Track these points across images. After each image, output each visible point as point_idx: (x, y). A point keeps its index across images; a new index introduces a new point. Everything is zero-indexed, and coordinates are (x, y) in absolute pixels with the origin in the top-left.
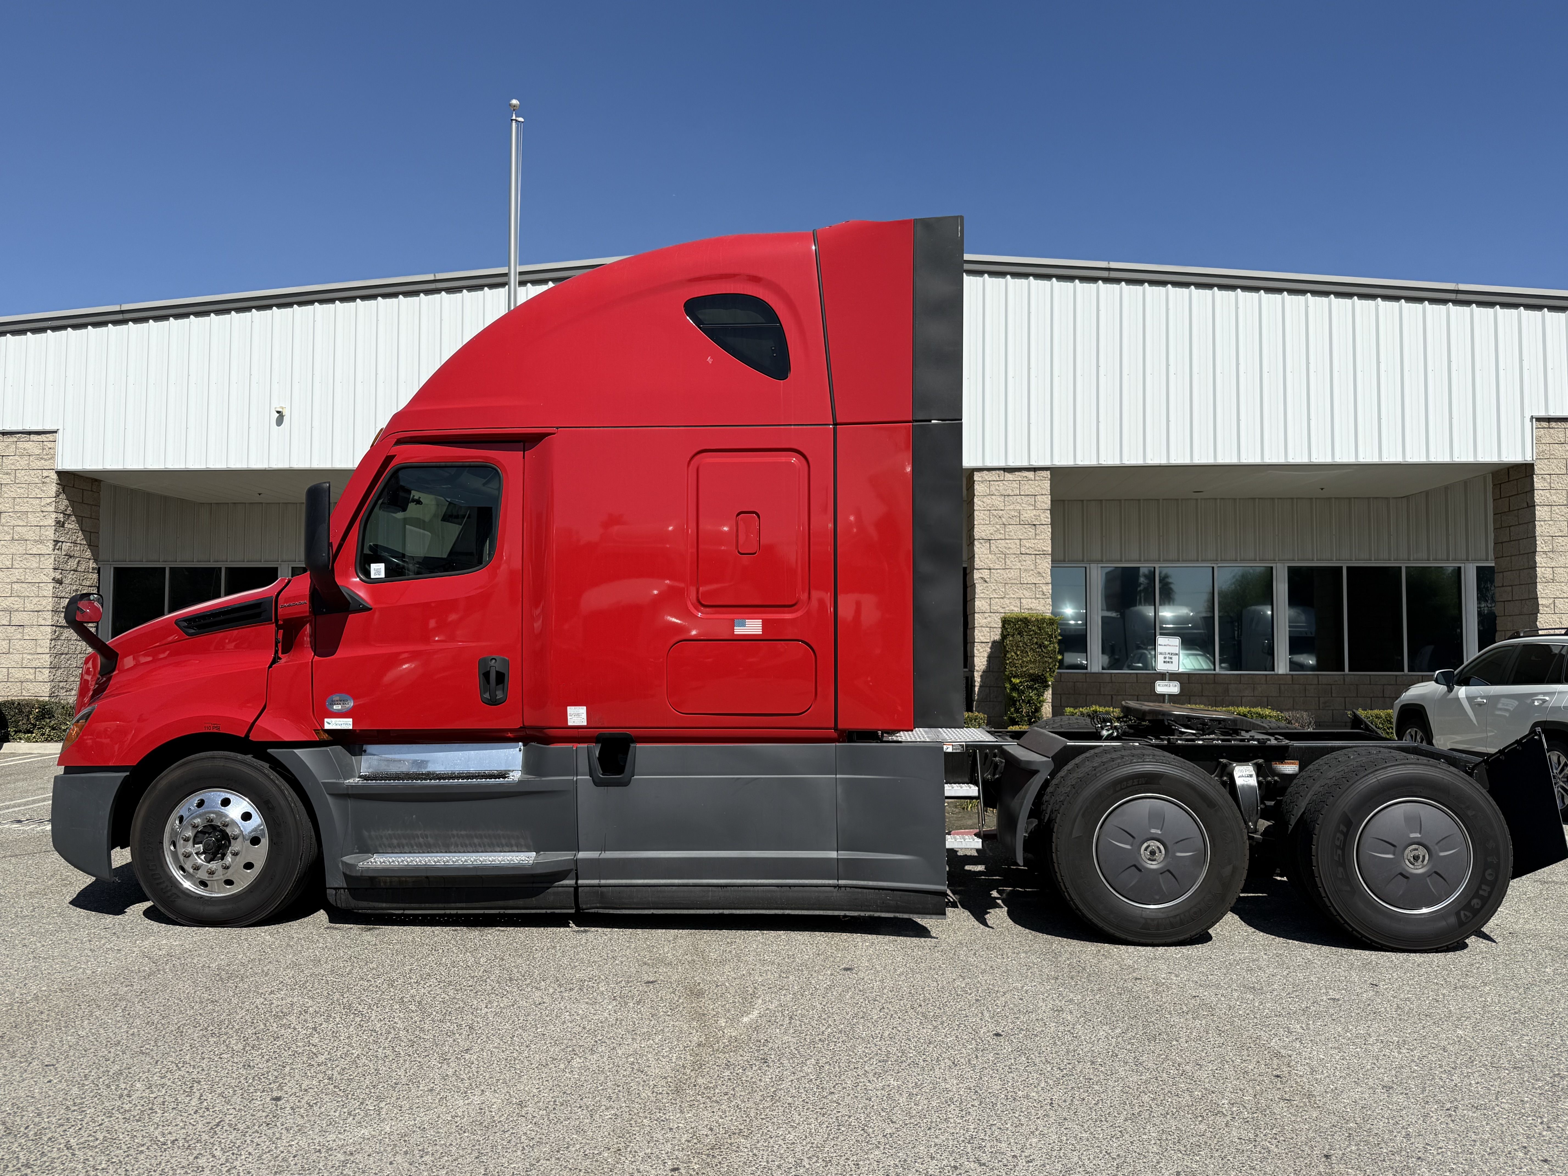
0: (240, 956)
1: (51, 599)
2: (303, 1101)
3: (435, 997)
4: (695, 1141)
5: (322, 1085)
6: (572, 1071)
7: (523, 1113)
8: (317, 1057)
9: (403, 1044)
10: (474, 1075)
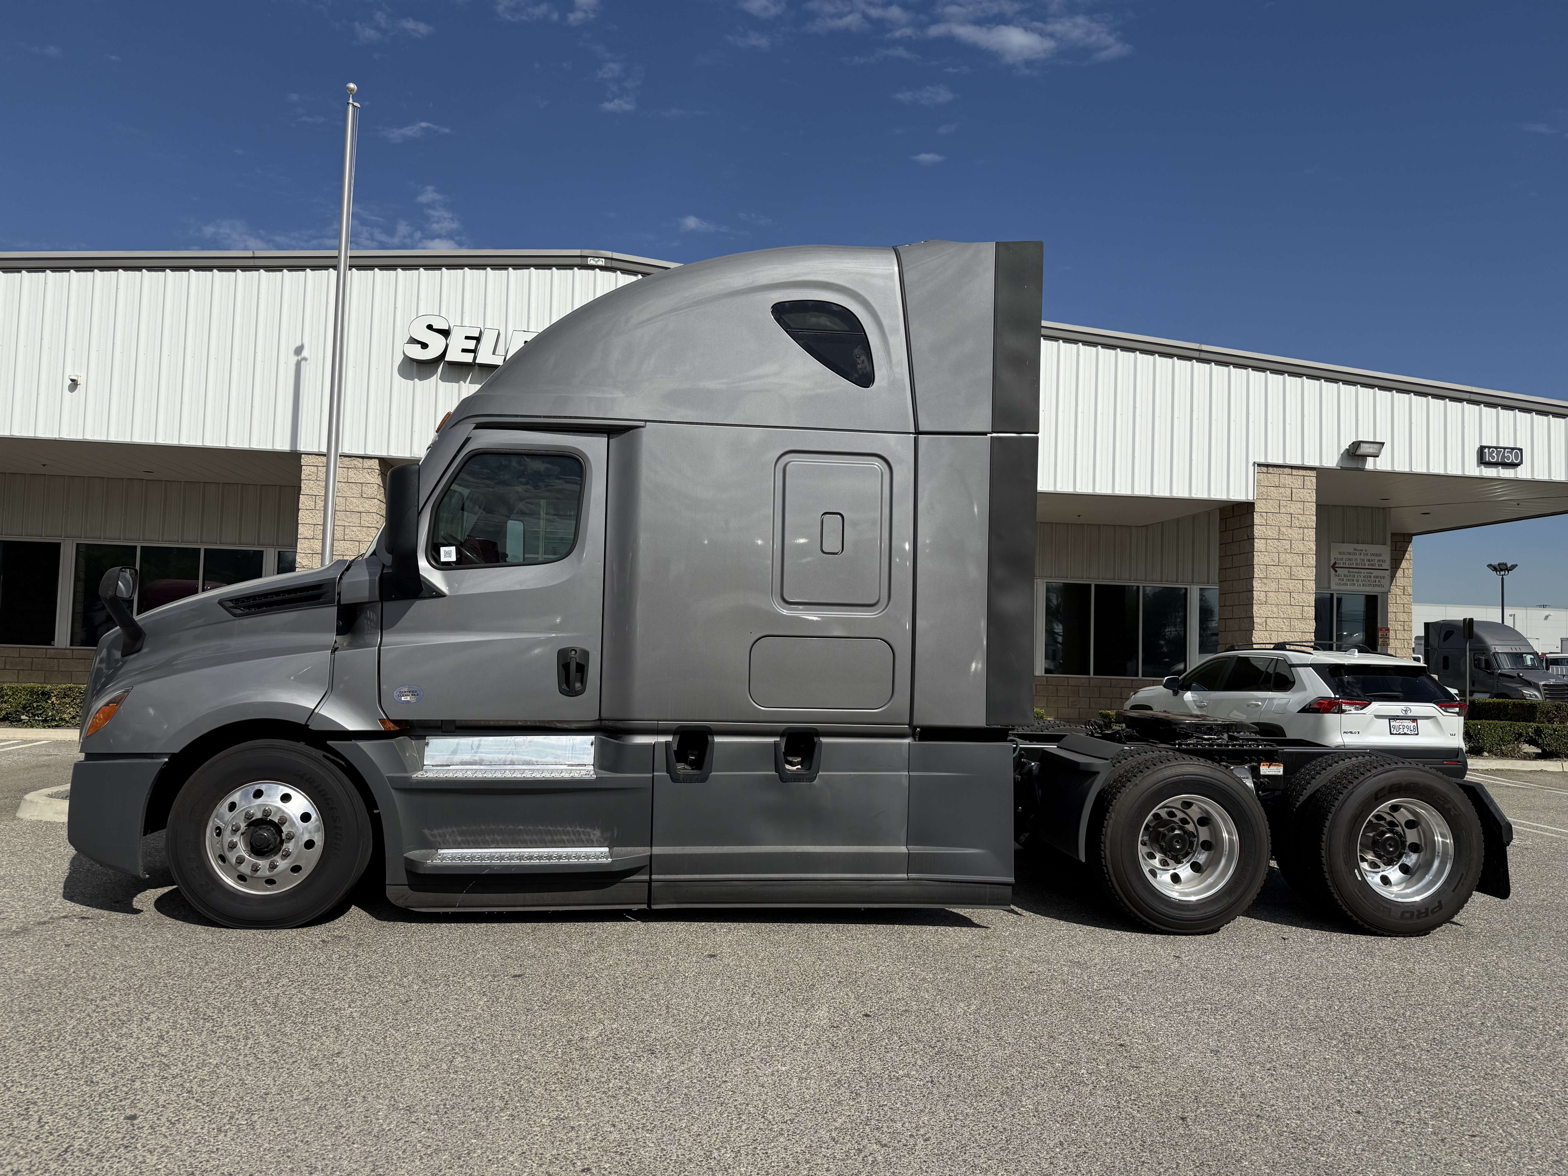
0: (58, 959)
2: (163, 1119)
3: (291, 998)
4: (600, 1138)
5: (181, 1099)
6: (457, 1072)
7: (413, 1119)
8: (170, 1068)
9: (265, 1050)
10: (351, 1080)
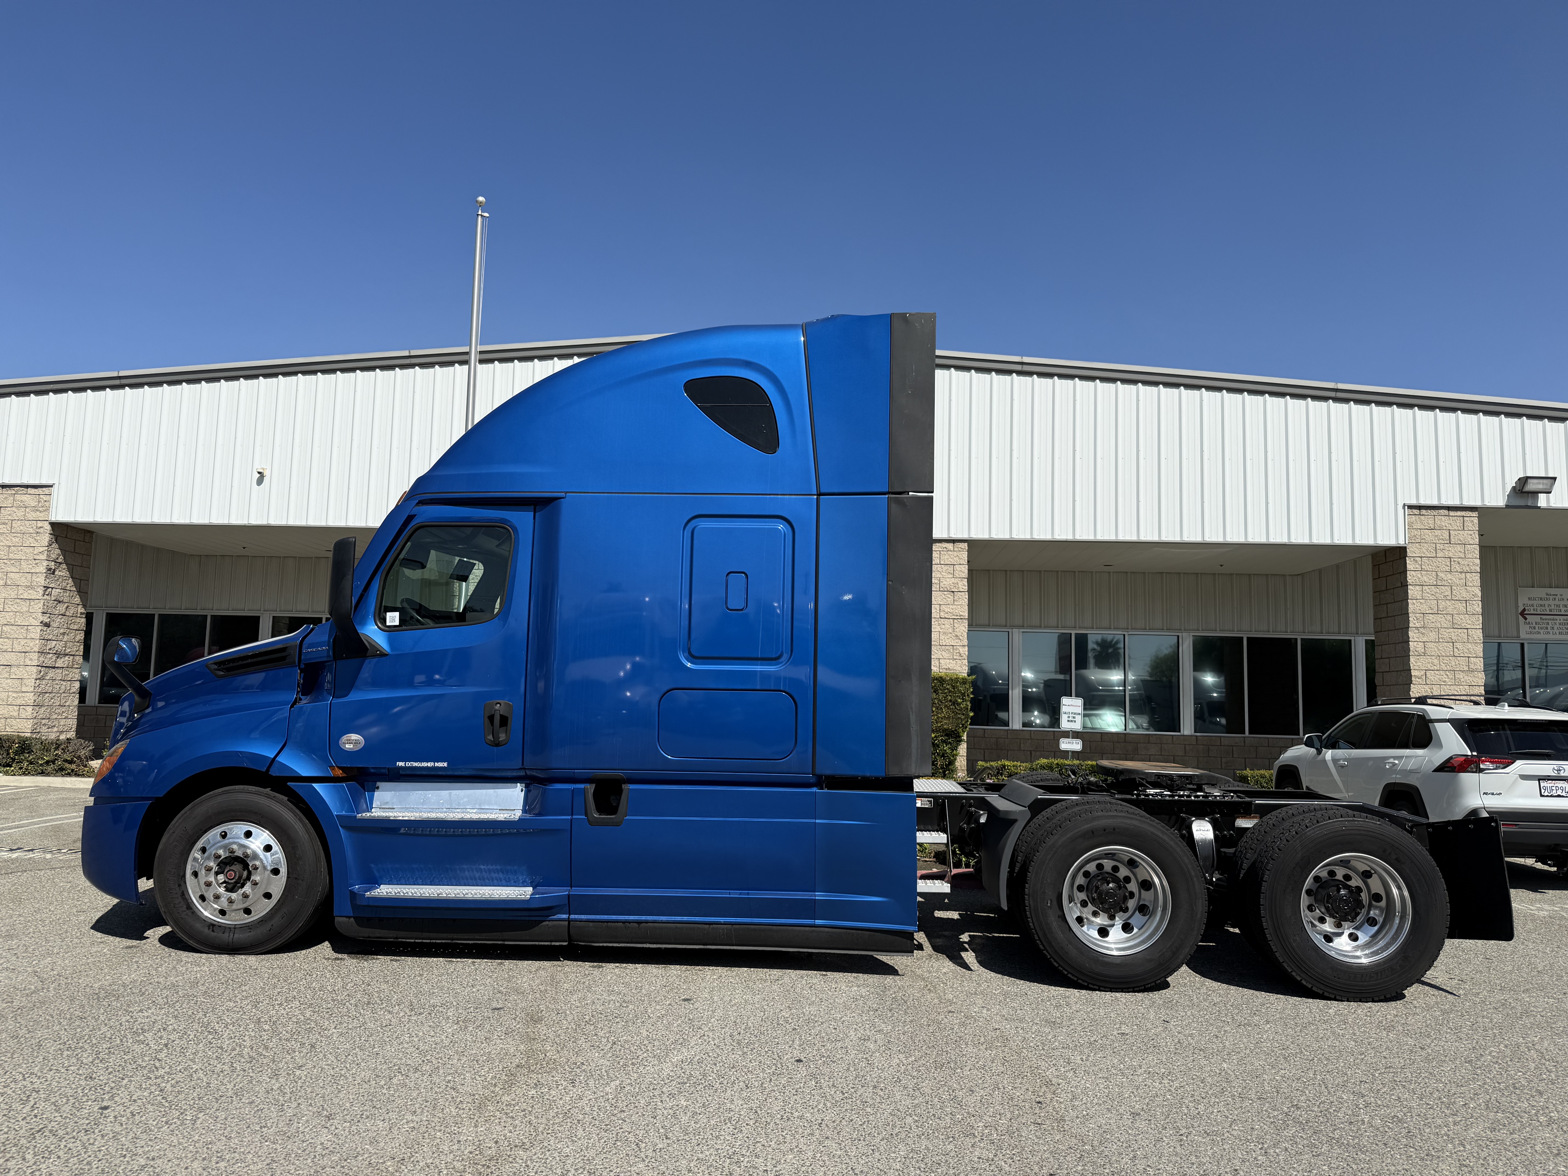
1: (37, 642)
2: (128, 1111)
3: (290, 1018)
4: (477, 1152)
5: (152, 1096)
6: (389, 1088)
7: (328, 1125)
8: (157, 1071)
9: (243, 1060)
10: (297, 1089)
